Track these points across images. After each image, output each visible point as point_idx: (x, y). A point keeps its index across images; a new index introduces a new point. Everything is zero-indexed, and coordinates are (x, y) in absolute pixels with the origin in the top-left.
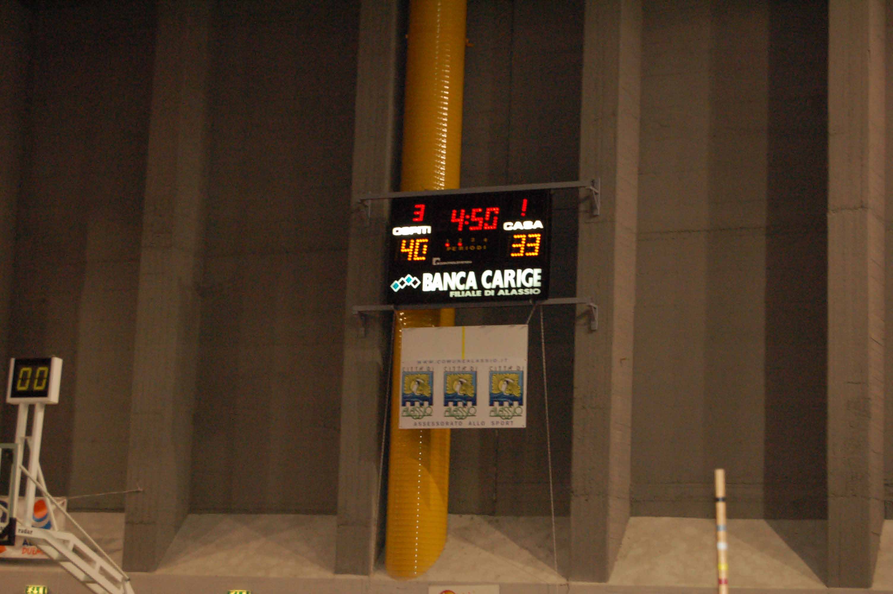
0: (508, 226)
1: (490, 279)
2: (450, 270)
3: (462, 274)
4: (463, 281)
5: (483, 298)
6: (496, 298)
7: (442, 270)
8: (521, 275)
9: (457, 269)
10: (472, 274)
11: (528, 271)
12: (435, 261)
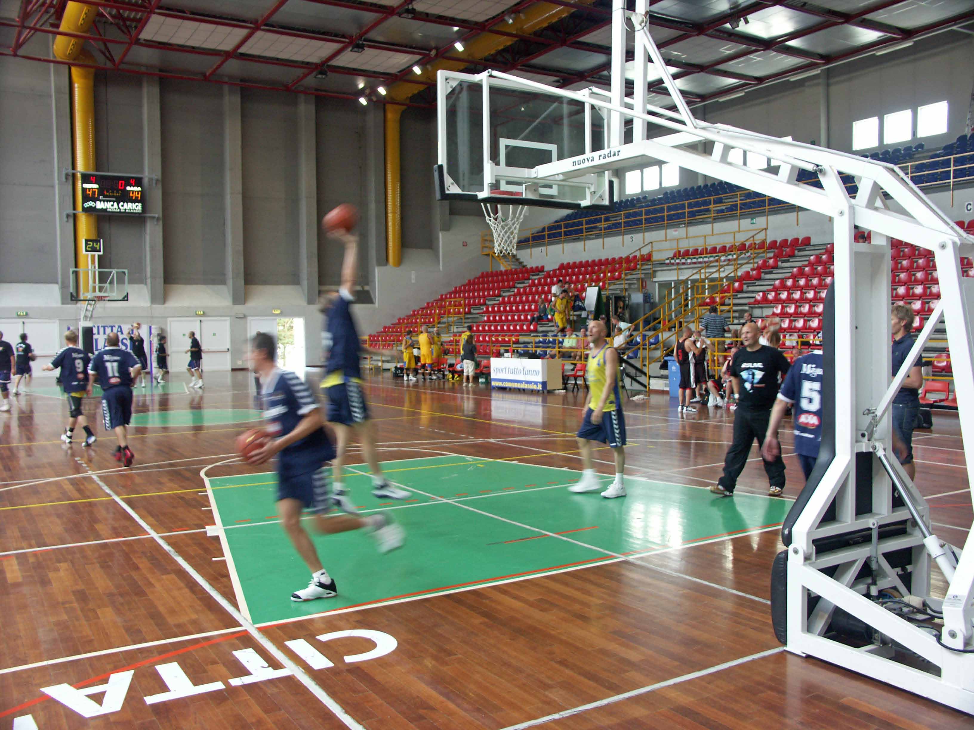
0: (128, 188)
1: (123, 206)
2: (107, 201)
3: (112, 203)
4: (112, 206)
5: (120, 212)
6: (125, 212)
7: (104, 201)
8: (134, 205)
9: (110, 201)
10: (116, 203)
11: (137, 204)
12: (101, 197)
